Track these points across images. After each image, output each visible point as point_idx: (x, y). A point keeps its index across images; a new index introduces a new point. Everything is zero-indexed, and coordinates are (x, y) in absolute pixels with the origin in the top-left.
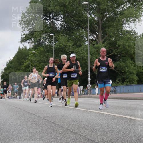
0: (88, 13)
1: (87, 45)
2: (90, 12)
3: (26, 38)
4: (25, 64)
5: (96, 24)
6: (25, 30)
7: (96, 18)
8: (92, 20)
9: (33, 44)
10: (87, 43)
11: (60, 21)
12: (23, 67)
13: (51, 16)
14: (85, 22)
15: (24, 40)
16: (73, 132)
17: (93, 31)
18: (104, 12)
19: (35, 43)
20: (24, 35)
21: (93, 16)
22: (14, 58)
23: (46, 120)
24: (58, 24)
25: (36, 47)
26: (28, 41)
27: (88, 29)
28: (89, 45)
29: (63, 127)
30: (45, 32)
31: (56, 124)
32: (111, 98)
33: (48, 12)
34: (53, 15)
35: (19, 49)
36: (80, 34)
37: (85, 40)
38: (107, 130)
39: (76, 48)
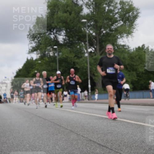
0: (87, 29)
1: (87, 56)
2: (88, 28)
3: (33, 50)
5: (94, 38)
6: (31, 43)
7: (94, 34)
8: (90, 35)
9: (39, 55)
10: (86, 55)
11: (63, 36)
13: (55, 31)
14: (84, 36)
15: (31, 51)
17: (91, 45)
18: (101, 29)
19: (41, 54)
20: (31, 47)
21: (91, 32)
22: (23, 67)
24: (61, 38)
25: (42, 58)
26: (35, 52)
27: (87, 43)
30: (49, 45)
33: (52, 28)
34: (56, 30)
35: (27, 59)
36: (80, 47)
37: (85, 52)
38: (107, 132)
39: (77, 59)
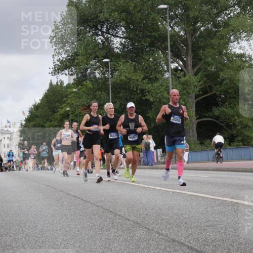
0: (168, 24)
1: (168, 77)
2: (170, 23)
3: (61, 67)
4: (62, 111)
5: (182, 42)
6: (59, 53)
7: (182, 33)
8: (175, 36)
9: (75, 77)
10: (167, 75)
11: (121, 38)
12: (57, 115)
13: (104, 29)
14: (163, 38)
15: (58, 69)
16: (146, 228)
17: (177, 55)
18: (196, 23)
19: (77, 75)
20: (58, 61)
21: (177, 29)
22: (42, 100)
23: (98, 206)
24: (117, 43)
25: (78, 82)
26: (66, 72)
27: (169, 52)
28: (170, 79)
29: (129, 220)
30: (94, 56)
31: (116, 214)
32: (211, 168)
33: (100, 22)
34: (107, 27)
35: (51, 84)
36: (155, 59)
37: (163, 69)
38: (206, 224)
39: (148, 84)
